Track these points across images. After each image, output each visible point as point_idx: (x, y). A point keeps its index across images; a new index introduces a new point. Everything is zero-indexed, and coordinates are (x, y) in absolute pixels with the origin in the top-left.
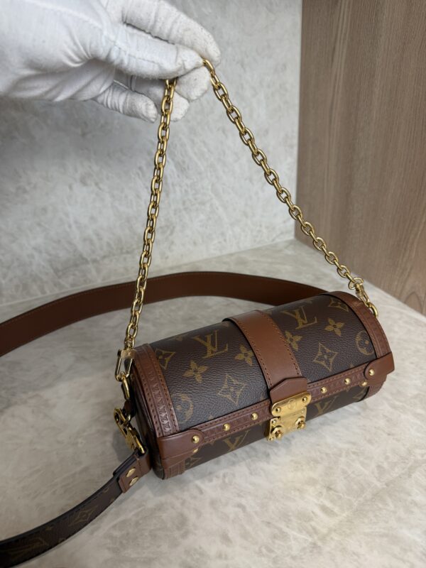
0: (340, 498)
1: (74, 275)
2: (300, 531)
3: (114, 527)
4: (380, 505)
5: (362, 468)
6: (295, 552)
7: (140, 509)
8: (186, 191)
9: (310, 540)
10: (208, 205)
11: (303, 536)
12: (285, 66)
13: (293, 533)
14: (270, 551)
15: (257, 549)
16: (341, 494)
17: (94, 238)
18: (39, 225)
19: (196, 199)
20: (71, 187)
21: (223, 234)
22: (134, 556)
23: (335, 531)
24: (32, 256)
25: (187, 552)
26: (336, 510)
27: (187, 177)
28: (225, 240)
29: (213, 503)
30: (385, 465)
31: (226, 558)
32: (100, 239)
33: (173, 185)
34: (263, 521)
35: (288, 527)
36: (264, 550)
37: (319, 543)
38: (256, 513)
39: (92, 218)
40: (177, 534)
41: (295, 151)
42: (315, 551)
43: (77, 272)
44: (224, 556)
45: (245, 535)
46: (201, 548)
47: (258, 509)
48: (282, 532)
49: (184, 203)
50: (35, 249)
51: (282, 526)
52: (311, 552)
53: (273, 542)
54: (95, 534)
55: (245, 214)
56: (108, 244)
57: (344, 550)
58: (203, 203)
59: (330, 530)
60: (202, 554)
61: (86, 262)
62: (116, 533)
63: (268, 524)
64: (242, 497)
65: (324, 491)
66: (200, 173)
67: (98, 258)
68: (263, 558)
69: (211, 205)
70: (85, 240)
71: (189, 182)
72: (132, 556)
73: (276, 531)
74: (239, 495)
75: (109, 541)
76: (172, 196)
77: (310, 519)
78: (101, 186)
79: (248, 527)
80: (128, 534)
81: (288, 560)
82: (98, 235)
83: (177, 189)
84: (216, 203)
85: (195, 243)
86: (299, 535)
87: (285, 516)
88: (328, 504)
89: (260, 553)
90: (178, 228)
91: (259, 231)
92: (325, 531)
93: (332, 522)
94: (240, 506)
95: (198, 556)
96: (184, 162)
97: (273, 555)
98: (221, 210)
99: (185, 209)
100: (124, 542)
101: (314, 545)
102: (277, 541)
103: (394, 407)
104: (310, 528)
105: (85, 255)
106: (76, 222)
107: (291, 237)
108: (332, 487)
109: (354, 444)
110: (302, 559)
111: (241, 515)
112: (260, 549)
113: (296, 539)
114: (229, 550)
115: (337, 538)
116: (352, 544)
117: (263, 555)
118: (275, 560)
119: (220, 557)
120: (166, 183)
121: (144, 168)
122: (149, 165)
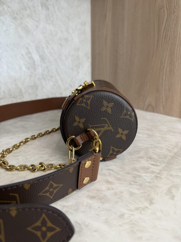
0: (157, 160)
2: (146, 173)
4: (177, 160)
5: (161, 151)
6: (148, 180)
8: (44, 70)
9: (153, 175)
10: (54, 78)
11: (149, 175)
12: (85, 24)
13: (143, 175)
14: (136, 182)
15: (128, 183)
19: (48, 74)
23: (163, 170)
26: (158, 164)
27: (45, 63)
30: (170, 149)
31: (113, 189)
35: (139, 173)
36: (132, 183)
37: (158, 176)
38: (120, 171)
42: (158, 178)
45: (119, 179)
47: (120, 169)
48: (138, 175)
49: (43, 75)
51: (136, 173)
52: (156, 179)
53: (135, 179)
57: (171, 176)
59: (160, 171)
60: (98, 190)
63: (128, 173)
64: (109, 166)
65: (149, 159)
66: (50, 62)
68: (134, 186)
69: (56, 79)
71: (45, 65)
73: (134, 175)
74: (107, 166)
76: (37, 71)
77: (148, 169)
79: (118, 176)
81: (147, 184)
84: (58, 78)
86: (146, 175)
87: (135, 169)
89: (130, 184)
92: (158, 171)
93: (160, 168)
94: (109, 170)
95: (96, 192)
97: (139, 184)
99: (44, 79)
101: (156, 177)
102: (137, 179)
104: (150, 171)
108: (151, 158)
109: (152, 145)
110: (154, 182)
111: (112, 172)
112: (130, 182)
113: (145, 176)
114: (113, 186)
115: (165, 172)
116: (174, 173)
117: (133, 185)
118: (140, 185)
119: (109, 189)
120: (34, 64)
121: (25, 55)
122: (27, 54)
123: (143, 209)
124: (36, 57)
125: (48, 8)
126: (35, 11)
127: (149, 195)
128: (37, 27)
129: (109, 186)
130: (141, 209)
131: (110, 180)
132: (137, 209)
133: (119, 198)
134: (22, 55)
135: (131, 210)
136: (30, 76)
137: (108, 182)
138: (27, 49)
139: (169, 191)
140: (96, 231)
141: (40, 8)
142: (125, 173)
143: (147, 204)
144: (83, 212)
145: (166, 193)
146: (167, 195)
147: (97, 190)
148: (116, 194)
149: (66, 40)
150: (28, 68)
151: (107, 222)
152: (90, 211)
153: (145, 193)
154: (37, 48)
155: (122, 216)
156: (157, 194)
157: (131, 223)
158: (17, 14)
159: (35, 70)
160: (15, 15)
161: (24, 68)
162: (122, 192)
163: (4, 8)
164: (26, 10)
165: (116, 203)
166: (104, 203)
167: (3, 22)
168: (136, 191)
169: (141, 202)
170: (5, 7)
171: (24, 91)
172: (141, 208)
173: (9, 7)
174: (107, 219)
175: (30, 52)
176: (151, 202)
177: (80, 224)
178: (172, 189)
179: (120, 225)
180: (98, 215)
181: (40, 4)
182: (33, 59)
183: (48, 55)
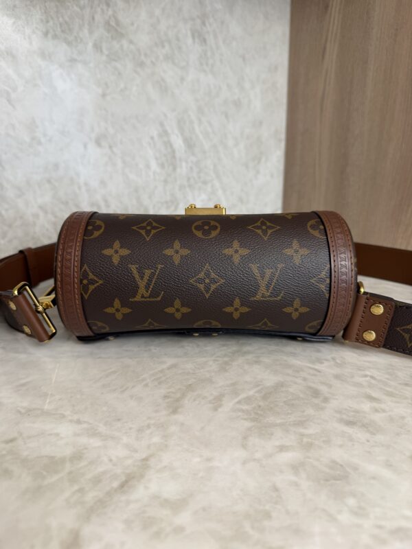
3: (239, 402)
8: (191, 168)
10: (210, 185)
12: (276, 68)
18: (49, 181)
19: (199, 178)
20: (85, 146)
22: (279, 421)
24: (36, 216)
25: (339, 412)
27: (193, 154)
29: (337, 377)
31: (384, 411)
33: (180, 160)
38: (388, 379)
39: (103, 183)
40: (316, 401)
41: (283, 145)
44: (380, 410)
45: (390, 394)
46: (350, 407)
47: (387, 376)
49: (189, 179)
50: (41, 207)
54: (220, 410)
55: (241, 200)
58: (205, 183)
60: (357, 411)
62: (245, 407)
63: (407, 385)
64: (364, 370)
66: (204, 152)
69: (212, 186)
71: (194, 159)
74: (360, 370)
75: (240, 414)
76: (178, 170)
78: (114, 149)
79: (388, 389)
80: (260, 406)
82: (106, 201)
83: (184, 164)
84: (217, 184)
94: (367, 376)
95: (352, 413)
96: (191, 139)
98: (220, 192)
99: (190, 186)
100: (260, 412)
106: (86, 184)
111: (374, 382)
114: (383, 406)
119: (376, 411)
120: (174, 157)
121: (156, 138)
122: (160, 136)
124: (178, 142)
125: (205, 41)
126: (180, 48)
128: (182, 79)
129: (375, 405)
131: (374, 395)
133: (401, 428)
134: (152, 138)
136: (166, 181)
138: (162, 125)
140: (374, 478)
141: (190, 41)
142: (400, 384)
144: (341, 446)
147: (354, 411)
148: (391, 419)
149: (237, 104)
150: (162, 166)
151: (391, 466)
152: (353, 445)
154: (180, 123)
158: (146, 55)
159: (175, 169)
160: (143, 57)
161: (154, 165)
162: (403, 418)
163: (122, 46)
164: (163, 47)
165: (398, 435)
166: (374, 434)
167: (119, 74)
170: (125, 43)
173: (131, 42)
174: (388, 461)
175: (166, 133)
177: (341, 466)
180: (369, 452)
181: (189, 33)
182: (171, 146)
183: (201, 137)
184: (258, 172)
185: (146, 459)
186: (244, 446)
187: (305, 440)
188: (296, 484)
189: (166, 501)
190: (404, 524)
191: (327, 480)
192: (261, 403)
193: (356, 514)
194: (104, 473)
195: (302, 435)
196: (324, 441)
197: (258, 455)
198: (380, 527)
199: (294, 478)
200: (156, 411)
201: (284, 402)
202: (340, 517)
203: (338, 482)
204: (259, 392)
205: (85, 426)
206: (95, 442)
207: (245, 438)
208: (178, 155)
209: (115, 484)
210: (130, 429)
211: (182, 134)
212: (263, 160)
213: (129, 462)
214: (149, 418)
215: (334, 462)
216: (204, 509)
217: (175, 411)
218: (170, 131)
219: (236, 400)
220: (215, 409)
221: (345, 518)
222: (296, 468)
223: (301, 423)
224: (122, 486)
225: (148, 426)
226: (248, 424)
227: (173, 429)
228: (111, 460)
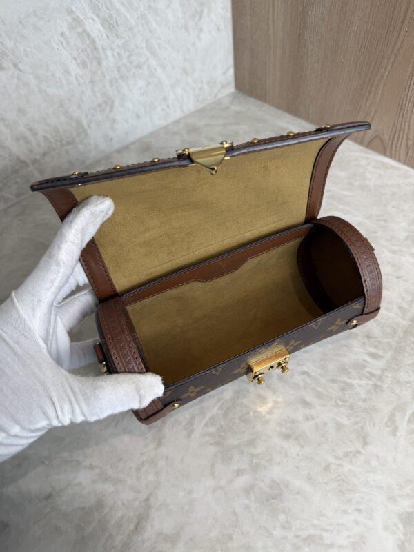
0: (380, 342)
1: (16, 183)
2: (360, 379)
3: (206, 425)
5: (387, 313)
6: (363, 396)
7: (221, 403)
8: (119, 54)
9: (371, 383)
10: (145, 67)
11: (364, 382)
13: (356, 382)
14: (344, 401)
15: (333, 403)
16: (380, 340)
17: (28, 134)
19: (131, 63)
21: (165, 99)
23: (386, 370)
25: (280, 424)
26: (381, 353)
27: (118, 37)
28: (168, 106)
30: (405, 305)
31: (313, 418)
32: (35, 134)
33: (103, 49)
34: (328, 380)
35: (350, 378)
36: (340, 403)
37: (379, 383)
38: (320, 375)
39: (20, 111)
42: (378, 390)
43: (18, 179)
44: (310, 417)
45: (319, 396)
46: (288, 417)
47: (319, 371)
48: (348, 384)
49: (119, 69)
51: (345, 379)
52: (375, 391)
54: (193, 436)
55: (185, 72)
56: (45, 138)
57: (398, 382)
58: (139, 66)
59: (383, 370)
60: (293, 422)
61: (27, 165)
62: (211, 430)
63: (333, 381)
64: (302, 365)
65: (366, 340)
66: (131, 29)
67: (38, 157)
68: (341, 409)
69: (149, 67)
70: (18, 139)
71: (120, 42)
72: (235, 443)
73: (342, 385)
74: (299, 365)
75: (208, 438)
76: (104, 63)
77: (364, 367)
78: (20, 66)
79: (319, 389)
80: (222, 427)
81: (361, 403)
82: (31, 130)
83: (109, 53)
84: (153, 63)
85: (138, 116)
86: (361, 382)
87: (343, 370)
88: (373, 350)
89: (337, 406)
90: (117, 103)
91: (201, 89)
92: (378, 372)
93: (381, 364)
94: (304, 373)
95: (290, 425)
96: (111, 17)
97: (348, 404)
98: (159, 70)
99: (122, 77)
100: (222, 434)
101: (376, 386)
102: (346, 392)
103: (394, 252)
104: (367, 374)
105: (23, 158)
107: (231, 89)
108: (371, 335)
110: (371, 399)
111: (309, 380)
112: (336, 402)
113: (360, 386)
114: (313, 412)
115: (389, 375)
116: (403, 376)
117: (341, 407)
118: (351, 407)
119: (307, 419)
120: (95, 48)
121: (67, 33)
122: (71, 28)
123: (354, 455)
127: (362, 428)
129: (307, 411)
130: (351, 455)
131: (308, 399)
132: (346, 455)
133: (322, 436)
134: (62, 34)
135: (338, 458)
136: (92, 82)
137: (305, 404)
138: (70, 12)
139: (392, 418)
140: (298, 493)
143: (358, 445)
144: (279, 463)
145: (386, 423)
146: (388, 426)
147: (291, 422)
148: (317, 428)
150: (84, 65)
151: (311, 479)
152: (287, 461)
153: (357, 423)
155: (327, 468)
156: (374, 425)
157: (339, 478)
159: (99, 63)
161: (73, 67)
162: (325, 424)
165: (319, 445)
166: (303, 447)
168: (345, 421)
169: (351, 441)
171: (85, 122)
172: (351, 452)
174: (309, 474)
175: (77, 20)
176: (365, 443)
177: (278, 484)
178: (397, 414)
179: (326, 483)
180: (298, 467)
182: (88, 35)
183: (123, 10)
184: (201, 30)
185: (147, 500)
186: (212, 474)
187: (255, 461)
188: (248, 507)
189: (167, 536)
190: (313, 532)
191: (268, 501)
192: (223, 423)
193: (284, 527)
194: (122, 517)
195: (253, 456)
196: (267, 460)
197: (223, 483)
198: (298, 537)
199: (246, 502)
200: (146, 446)
201: (240, 418)
202: (274, 533)
203: (275, 500)
204: (221, 408)
205: (97, 471)
206: (109, 488)
207: (213, 466)
208: (99, 45)
209: (132, 527)
210: (131, 468)
211: (98, 16)
212: (205, 11)
213: (136, 504)
214: (142, 454)
215: (273, 481)
216: (191, 539)
217: (159, 444)
218: (82, 17)
219: (204, 422)
220: (189, 436)
221: (277, 533)
222: (248, 490)
223: (251, 443)
224: (136, 528)
225: (143, 464)
226: (213, 449)
227: (161, 463)
228: (124, 504)
